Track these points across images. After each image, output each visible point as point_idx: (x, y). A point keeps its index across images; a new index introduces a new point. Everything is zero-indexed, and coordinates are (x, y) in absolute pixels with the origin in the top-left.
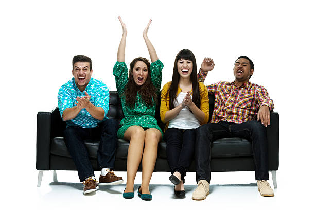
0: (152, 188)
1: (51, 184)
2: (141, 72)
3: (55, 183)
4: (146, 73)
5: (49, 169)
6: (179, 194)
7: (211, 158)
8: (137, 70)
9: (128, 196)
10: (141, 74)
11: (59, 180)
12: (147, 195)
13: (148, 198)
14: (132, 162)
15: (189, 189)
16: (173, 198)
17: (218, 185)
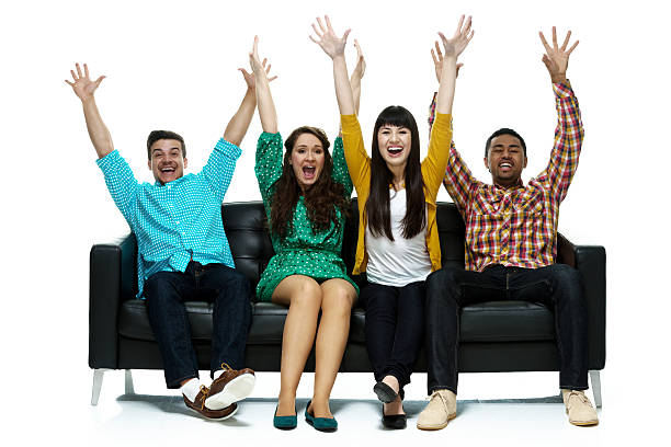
0: (337, 406)
1: (122, 399)
2: (310, 155)
3: (130, 397)
4: (319, 157)
5: (117, 367)
6: (393, 422)
7: (460, 343)
8: (301, 152)
9: (285, 423)
10: (311, 159)
11: (138, 391)
12: (325, 420)
13: (328, 426)
14: (293, 352)
15: (414, 410)
16: (380, 428)
17: (477, 401)
